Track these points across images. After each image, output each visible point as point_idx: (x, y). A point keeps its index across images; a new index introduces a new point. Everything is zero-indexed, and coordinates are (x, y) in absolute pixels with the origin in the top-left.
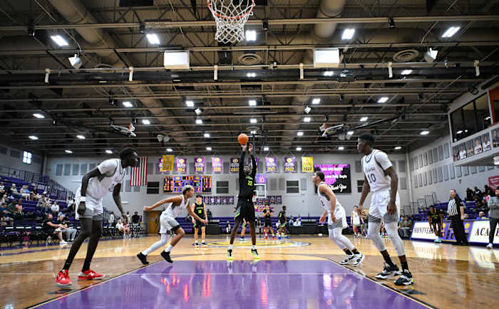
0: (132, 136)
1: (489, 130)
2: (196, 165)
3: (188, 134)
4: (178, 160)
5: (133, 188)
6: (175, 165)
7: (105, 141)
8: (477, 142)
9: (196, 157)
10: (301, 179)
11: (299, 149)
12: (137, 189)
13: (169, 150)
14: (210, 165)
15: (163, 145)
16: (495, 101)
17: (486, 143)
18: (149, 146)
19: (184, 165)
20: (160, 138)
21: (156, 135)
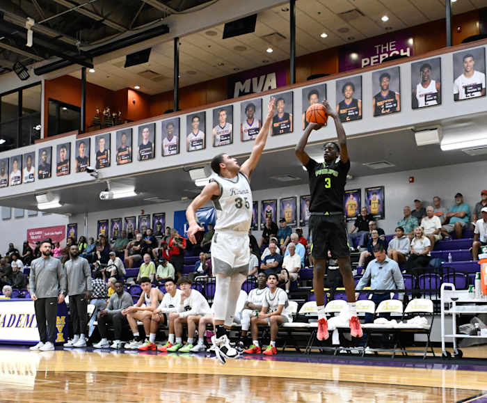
1: (35, 148)
8: (15, 164)
16: (50, 100)
17: (29, 169)
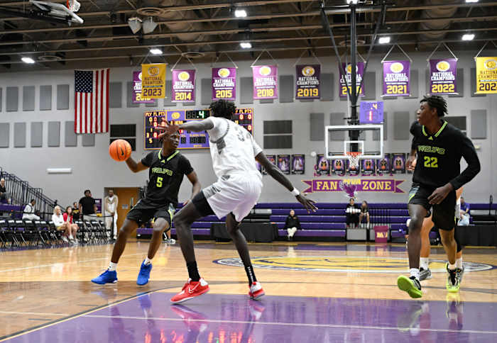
0: (74, 24)
2: (217, 83)
3: (197, 11)
4: (175, 73)
5: (80, 138)
6: (170, 84)
7: (19, 37)
9: (215, 65)
10: (474, 113)
11: (468, 37)
12: (89, 142)
13: (156, 52)
14: (248, 83)
15: (143, 40)
18: (108, 44)
19: (190, 86)
20: (134, 25)
21: (125, 18)
